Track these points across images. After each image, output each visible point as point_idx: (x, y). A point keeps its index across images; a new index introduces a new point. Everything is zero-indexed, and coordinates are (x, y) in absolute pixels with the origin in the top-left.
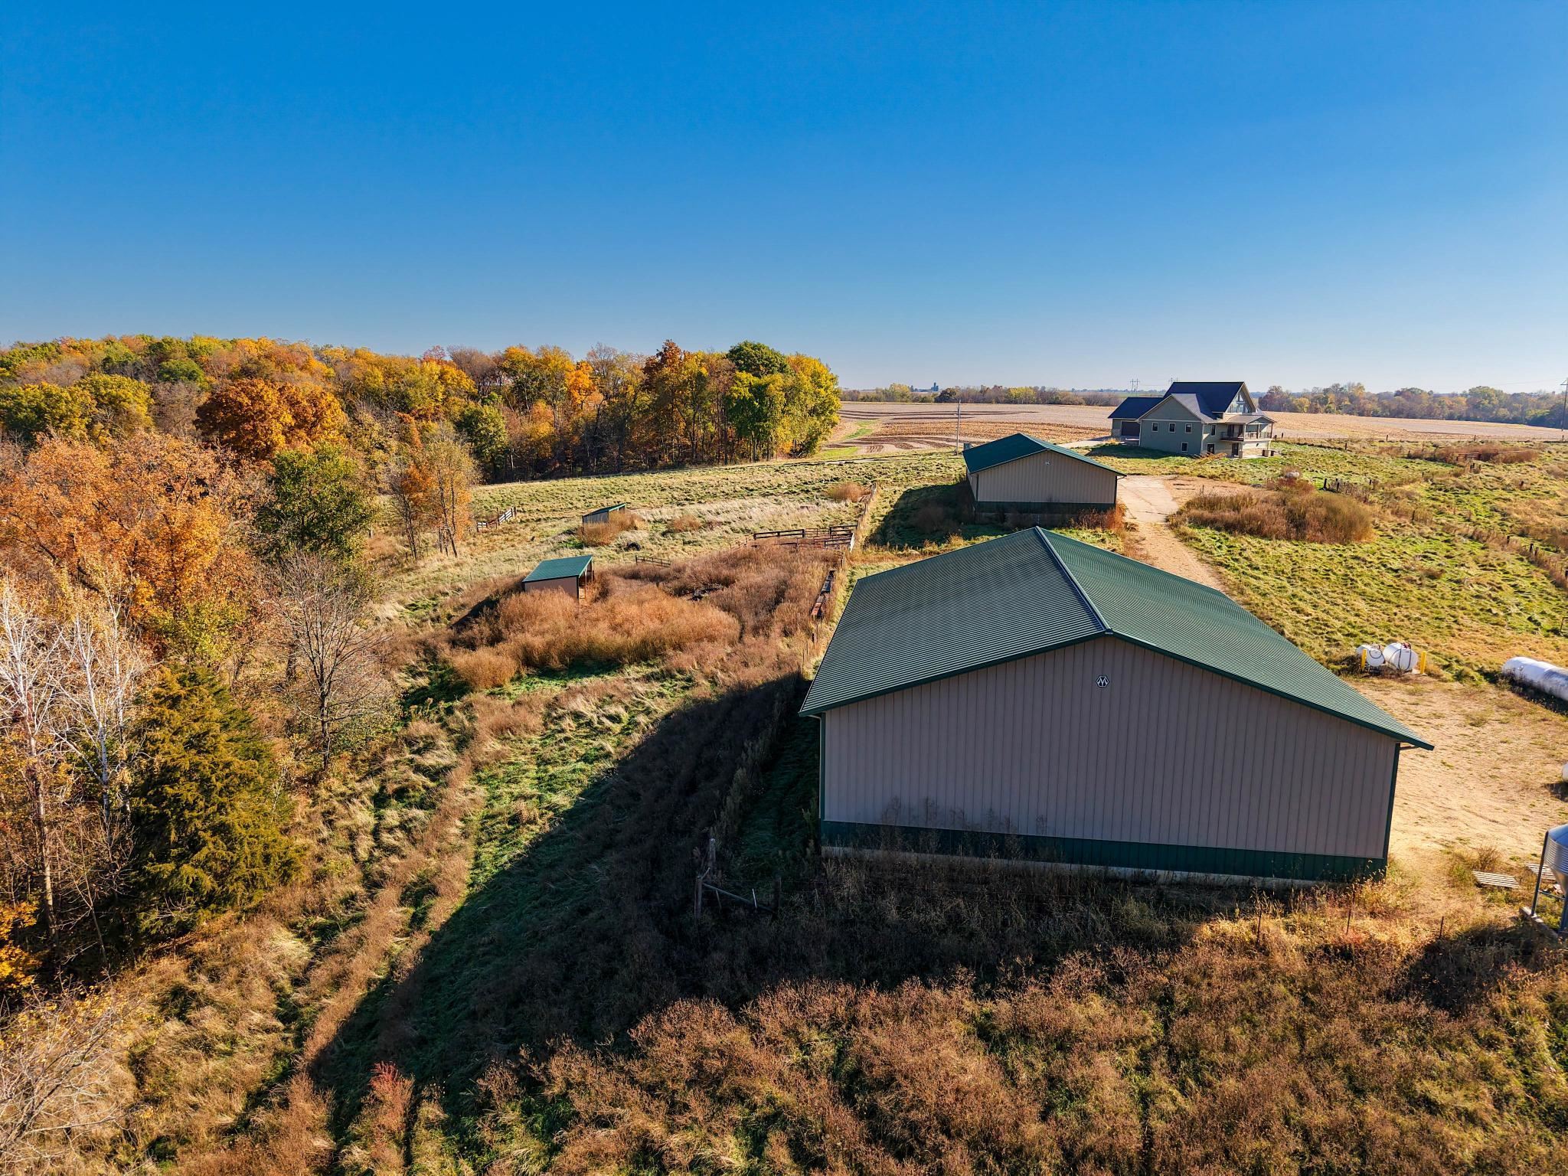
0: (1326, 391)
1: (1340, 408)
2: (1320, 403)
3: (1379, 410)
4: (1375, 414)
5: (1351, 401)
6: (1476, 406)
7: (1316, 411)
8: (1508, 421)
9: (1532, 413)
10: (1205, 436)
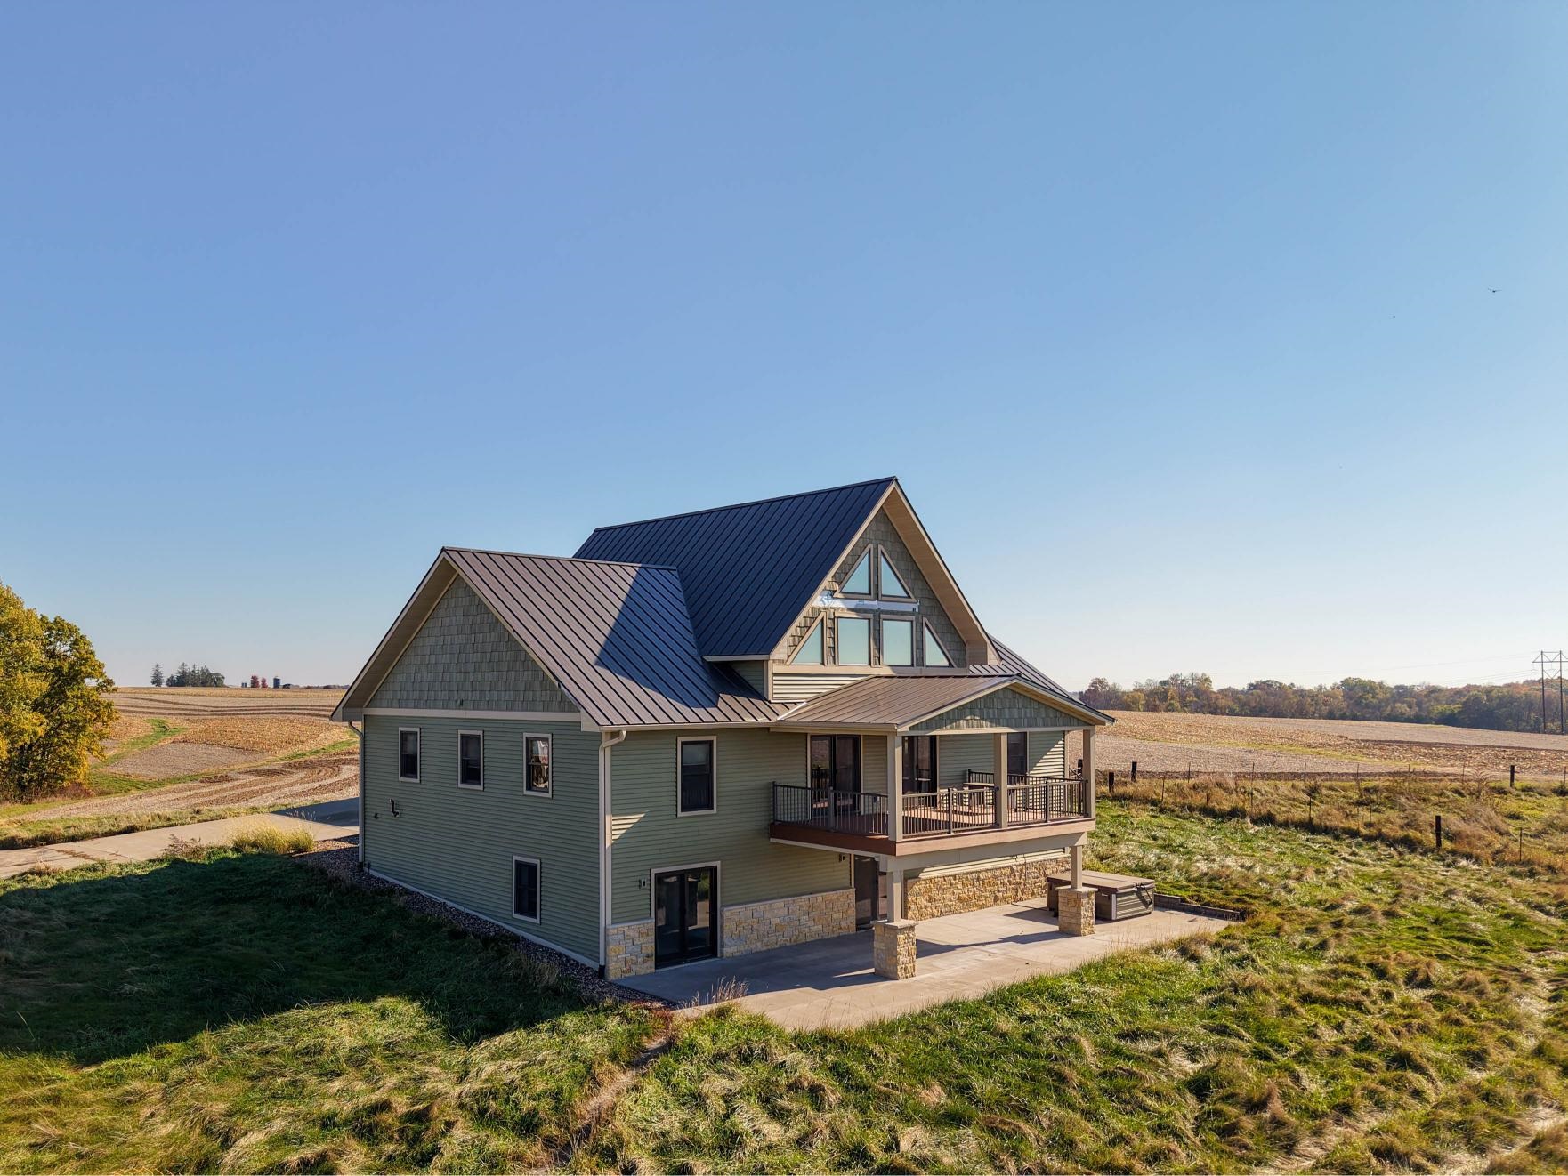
0: (1164, 683)
1: (1185, 706)
2: (1159, 698)
3: (1235, 706)
4: (1232, 713)
5: (1197, 696)
6: (1358, 702)
7: (1155, 709)
8: (1409, 720)
9: (1439, 708)
10: (614, 827)
